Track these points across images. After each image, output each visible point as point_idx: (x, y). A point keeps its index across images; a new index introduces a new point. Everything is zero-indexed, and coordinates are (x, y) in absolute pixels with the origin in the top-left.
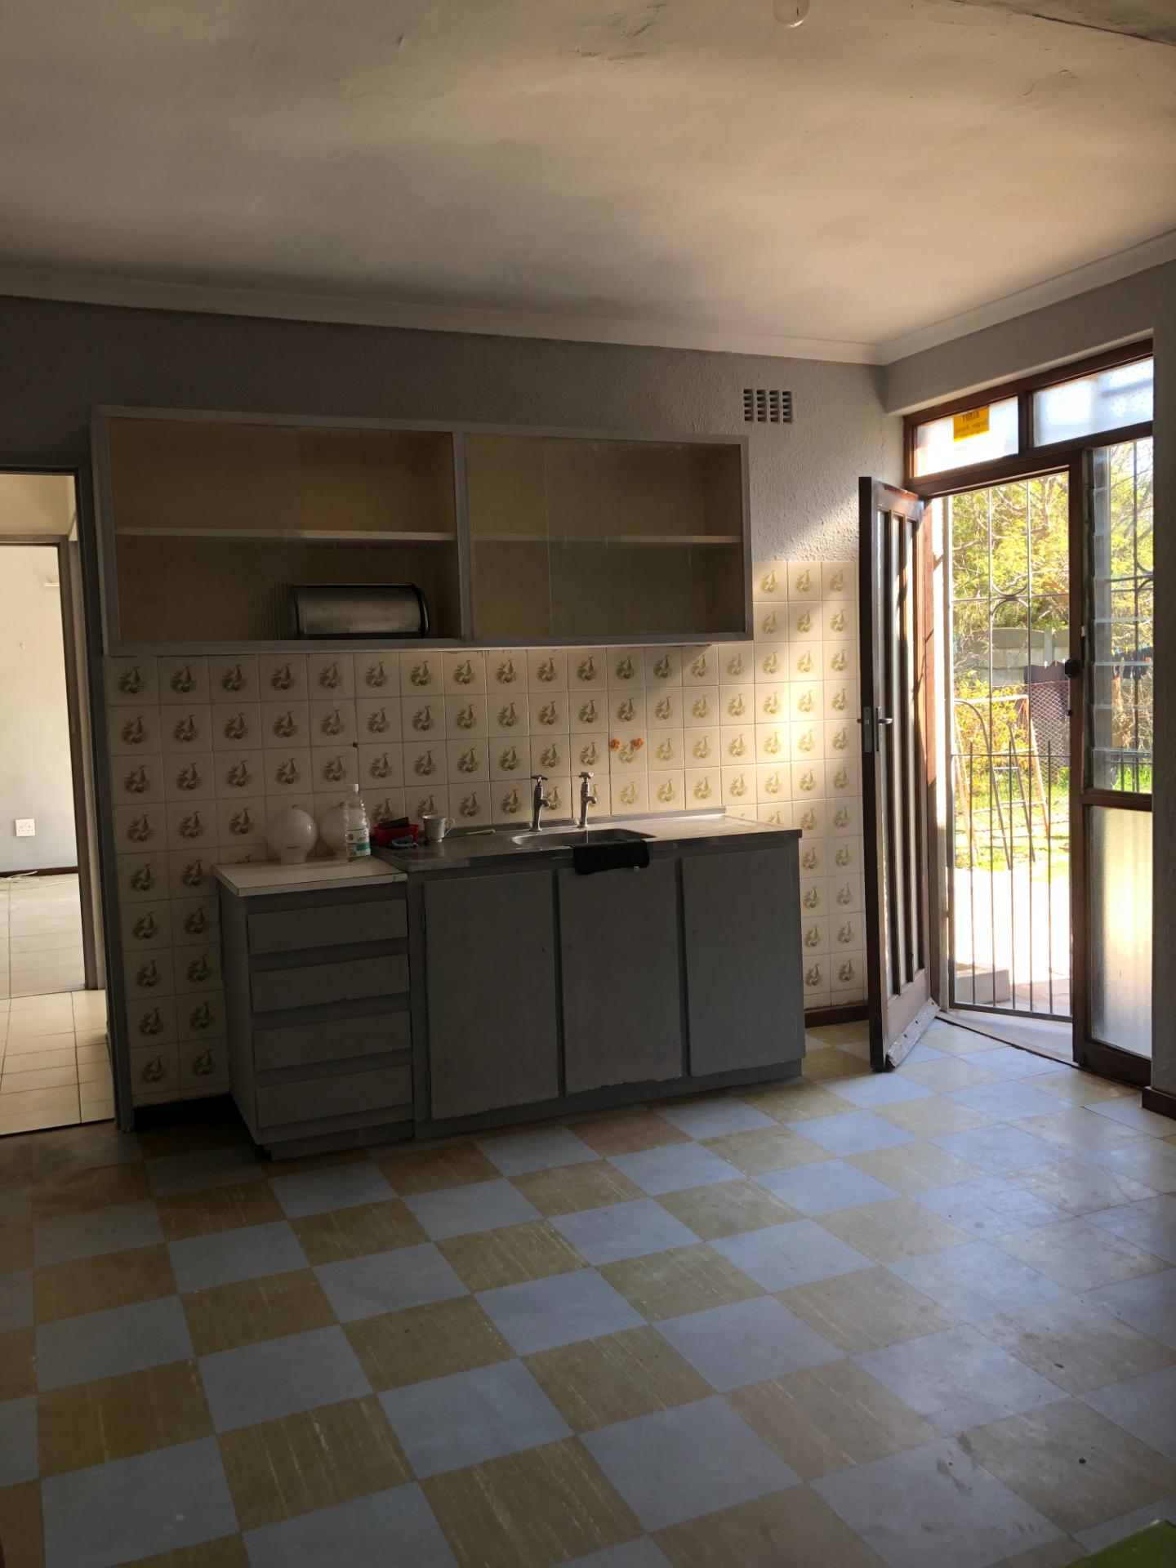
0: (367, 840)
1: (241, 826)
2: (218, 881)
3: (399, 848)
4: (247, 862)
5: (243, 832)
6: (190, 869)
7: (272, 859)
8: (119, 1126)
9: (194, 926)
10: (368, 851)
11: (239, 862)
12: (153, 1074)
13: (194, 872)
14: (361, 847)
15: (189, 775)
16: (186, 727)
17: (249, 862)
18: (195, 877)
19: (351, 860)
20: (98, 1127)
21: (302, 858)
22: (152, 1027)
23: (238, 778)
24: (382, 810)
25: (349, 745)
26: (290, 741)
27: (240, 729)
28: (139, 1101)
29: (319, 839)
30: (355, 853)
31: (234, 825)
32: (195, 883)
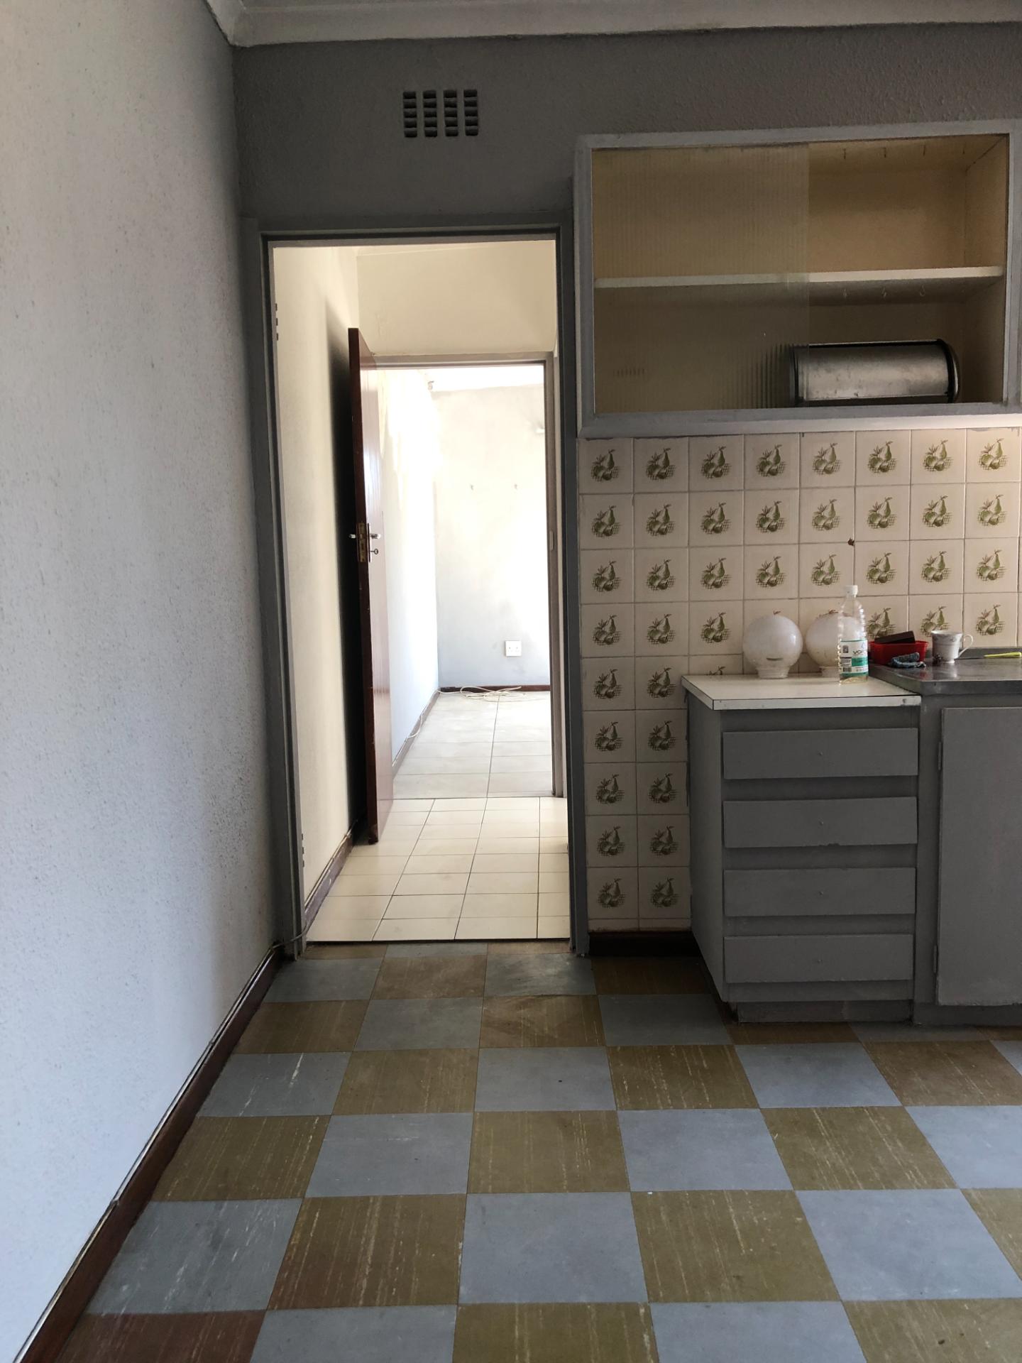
0: (865, 655)
1: (715, 633)
2: (687, 692)
3: (903, 667)
4: (720, 673)
5: (717, 639)
6: (657, 677)
7: (749, 671)
8: (573, 949)
9: (659, 740)
10: (865, 668)
11: (711, 674)
12: (611, 898)
13: (661, 681)
14: (857, 662)
15: (661, 574)
16: (661, 519)
17: (721, 674)
18: (661, 687)
19: (845, 677)
20: (553, 945)
21: (784, 673)
22: (611, 846)
23: (714, 578)
24: (880, 622)
25: (845, 542)
26: (776, 537)
27: (720, 522)
28: (594, 926)
29: (805, 652)
30: (849, 670)
31: (707, 631)
32: (662, 694)
